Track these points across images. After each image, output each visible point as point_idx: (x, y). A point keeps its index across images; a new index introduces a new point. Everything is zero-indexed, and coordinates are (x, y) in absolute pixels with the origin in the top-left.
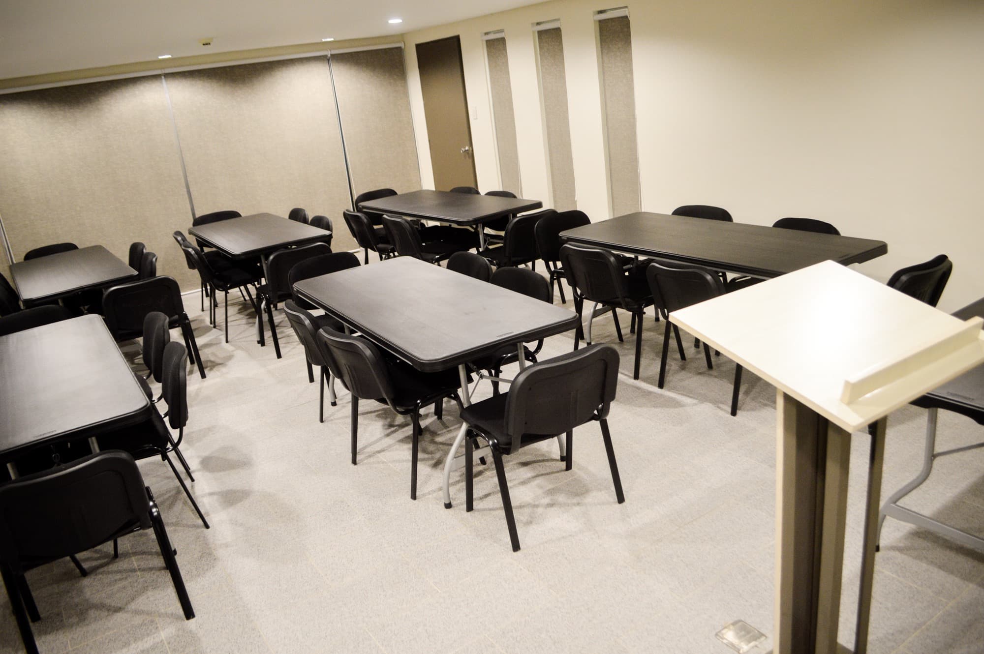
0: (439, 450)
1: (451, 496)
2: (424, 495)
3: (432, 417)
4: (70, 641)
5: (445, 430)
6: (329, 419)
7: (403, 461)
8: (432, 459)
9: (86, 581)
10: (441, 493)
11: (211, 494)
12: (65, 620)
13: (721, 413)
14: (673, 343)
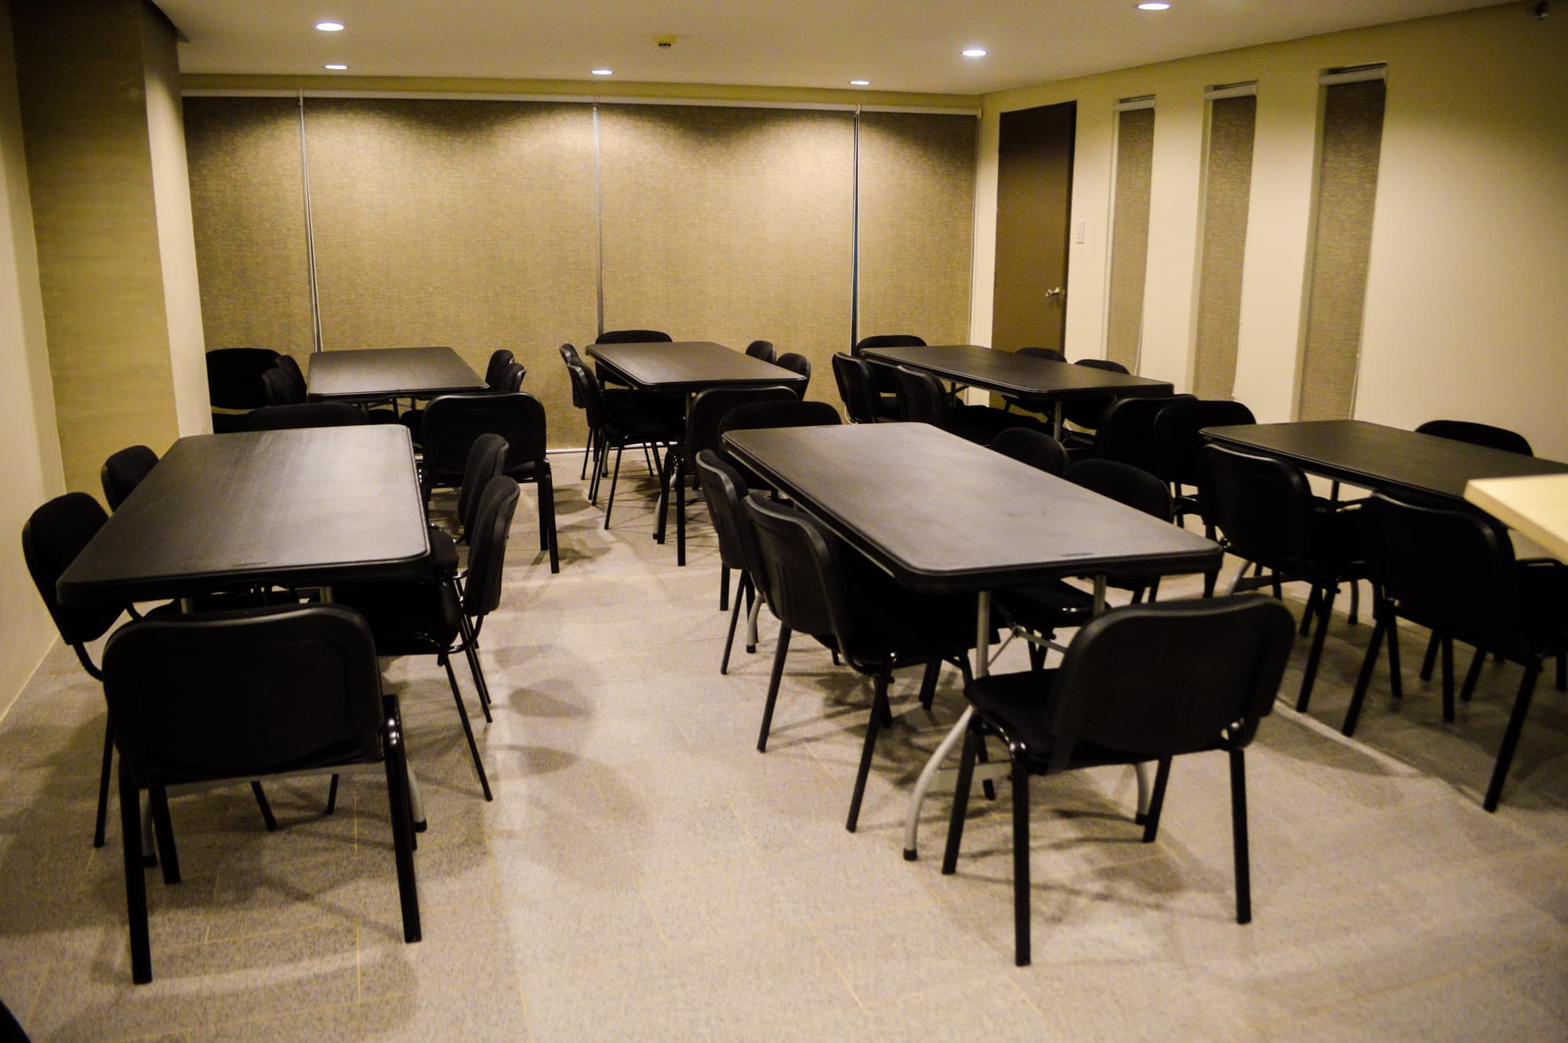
0: (914, 759)
1: (919, 840)
2: (870, 828)
3: (913, 702)
4: (211, 929)
5: (932, 729)
6: (738, 672)
7: (847, 763)
8: (899, 770)
9: (271, 840)
10: (902, 832)
11: (512, 748)
12: (215, 893)
13: (1464, 802)
14: (1383, 665)
